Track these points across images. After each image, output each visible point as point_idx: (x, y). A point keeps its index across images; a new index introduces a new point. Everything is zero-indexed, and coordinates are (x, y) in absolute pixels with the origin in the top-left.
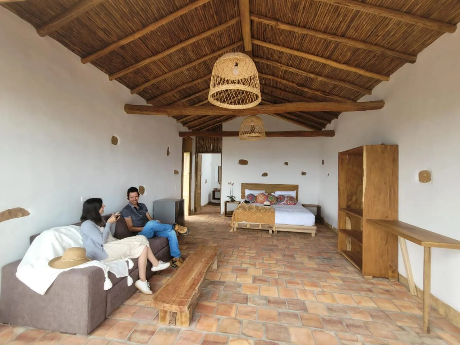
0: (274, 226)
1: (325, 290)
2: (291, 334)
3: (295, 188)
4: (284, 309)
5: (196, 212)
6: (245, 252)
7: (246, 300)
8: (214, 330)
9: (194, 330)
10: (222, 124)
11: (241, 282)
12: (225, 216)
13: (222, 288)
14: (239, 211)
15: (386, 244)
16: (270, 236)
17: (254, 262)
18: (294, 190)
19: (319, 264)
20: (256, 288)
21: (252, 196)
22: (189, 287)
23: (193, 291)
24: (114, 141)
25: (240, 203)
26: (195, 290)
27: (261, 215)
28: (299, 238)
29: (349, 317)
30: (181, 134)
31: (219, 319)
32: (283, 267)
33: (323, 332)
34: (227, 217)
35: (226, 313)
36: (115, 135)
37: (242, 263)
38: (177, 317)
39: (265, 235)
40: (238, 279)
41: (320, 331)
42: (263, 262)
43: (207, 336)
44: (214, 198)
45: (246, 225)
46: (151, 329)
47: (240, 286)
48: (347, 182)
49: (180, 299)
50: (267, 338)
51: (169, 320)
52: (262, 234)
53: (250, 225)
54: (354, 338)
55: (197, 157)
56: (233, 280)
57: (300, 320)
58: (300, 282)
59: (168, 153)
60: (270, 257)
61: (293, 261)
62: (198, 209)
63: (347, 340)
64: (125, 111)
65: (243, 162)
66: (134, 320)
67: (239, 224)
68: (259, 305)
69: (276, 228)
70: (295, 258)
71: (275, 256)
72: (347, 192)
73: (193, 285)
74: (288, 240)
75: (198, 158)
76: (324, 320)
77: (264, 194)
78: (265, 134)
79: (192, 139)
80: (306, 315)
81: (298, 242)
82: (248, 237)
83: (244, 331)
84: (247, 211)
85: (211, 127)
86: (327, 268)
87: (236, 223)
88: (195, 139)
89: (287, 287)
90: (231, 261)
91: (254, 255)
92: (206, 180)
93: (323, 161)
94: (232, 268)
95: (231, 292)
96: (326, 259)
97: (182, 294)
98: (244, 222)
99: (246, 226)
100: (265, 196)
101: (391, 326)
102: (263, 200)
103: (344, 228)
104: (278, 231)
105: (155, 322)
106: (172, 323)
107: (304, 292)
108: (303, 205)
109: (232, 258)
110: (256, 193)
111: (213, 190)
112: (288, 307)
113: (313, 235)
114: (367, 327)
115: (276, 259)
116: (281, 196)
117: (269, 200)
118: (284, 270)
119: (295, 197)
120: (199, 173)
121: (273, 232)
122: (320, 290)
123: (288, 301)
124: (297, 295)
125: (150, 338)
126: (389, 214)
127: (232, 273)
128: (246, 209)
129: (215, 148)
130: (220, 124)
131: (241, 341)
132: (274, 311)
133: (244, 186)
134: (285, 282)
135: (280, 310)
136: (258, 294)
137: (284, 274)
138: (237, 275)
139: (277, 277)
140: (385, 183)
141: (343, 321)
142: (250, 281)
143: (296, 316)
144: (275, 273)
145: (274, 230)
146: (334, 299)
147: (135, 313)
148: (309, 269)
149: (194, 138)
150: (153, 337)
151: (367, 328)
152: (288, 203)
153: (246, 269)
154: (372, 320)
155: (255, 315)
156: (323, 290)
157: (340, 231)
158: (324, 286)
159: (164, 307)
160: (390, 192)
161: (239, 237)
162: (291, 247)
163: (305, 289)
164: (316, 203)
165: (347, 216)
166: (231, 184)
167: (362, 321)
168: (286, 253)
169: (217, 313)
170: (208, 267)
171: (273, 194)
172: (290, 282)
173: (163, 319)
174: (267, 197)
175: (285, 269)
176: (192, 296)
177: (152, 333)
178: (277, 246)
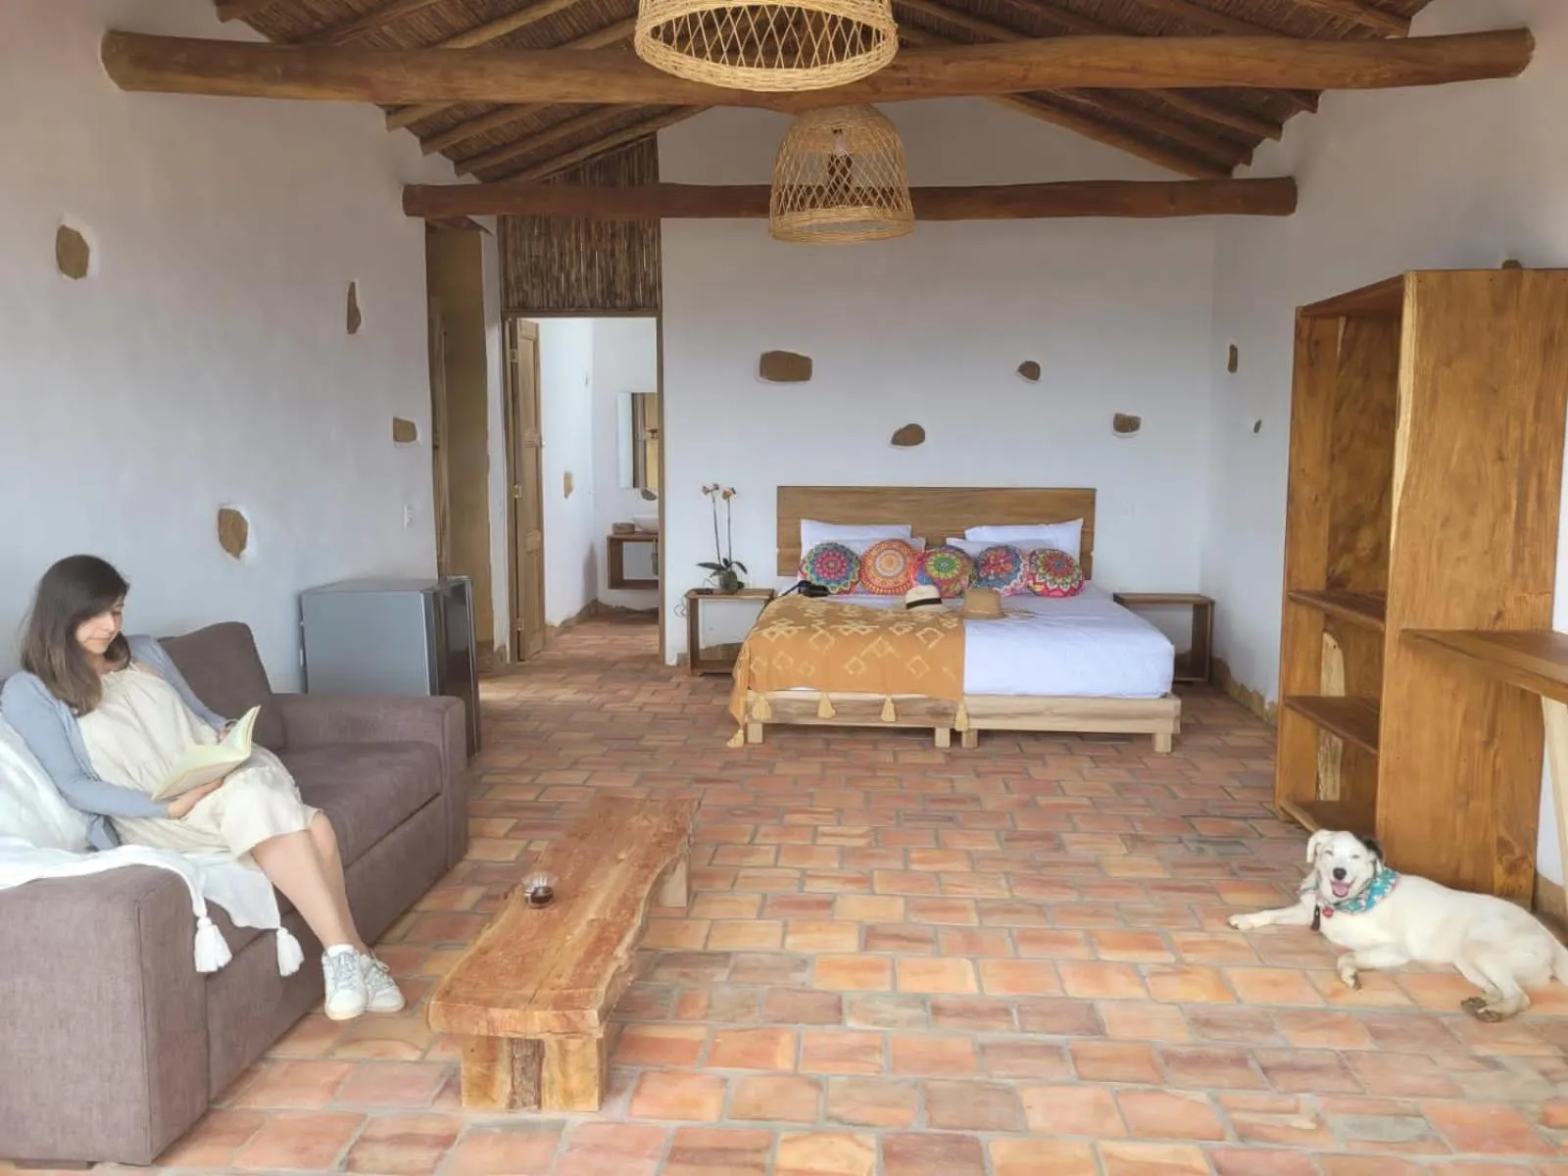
0: (961, 707)
1: (1190, 958)
2: (1029, 1107)
3: (1078, 504)
4: (1000, 1033)
5: (520, 660)
6: (815, 833)
7: (835, 1010)
8: (710, 1113)
9: (626, 1119)
10: (654, 133)
11: (808, 951)
12: (693, 675)
13: (721, 975)
14: (773, 634)
15: (1487, 745)
16: (940, 759)
17: (866, 871)
18: (1074, 519)
19: (1176, 865)
20: (877, 968)
21: (836, 557)
22: (586, 953)
23: (605, 961)
24: (71, 254)
25: (772, 595)
26: (616, 958)
27: (890, 649)
28: (1086, 765)
29: (1280, 1043)
30: (416, 199)
31: (724, 1081)
32: (1003, 882)
33: (1163, 1092)
34: (701, 680)
35: (756, 1057)
36: (72, 223)
37: (805, 876)
38: (545, 1074)
39: (912, 755)
40: (790, 940)
41: (1151, 1091)
42: (906, 869)
43: (681, 1133)
44: (617, 581)
45: (813, 708)
46: (432, 1128)
47: (803, 964)
48: (1333, 458)
49: (556, 991)
50: (931, 1123)
51: (508, 1089)
52: (895, 754)
53: (833, 704)
54: (1289, 1102)
55: (510, 341)
56: (772, 943)
57: (1071, 1063)
58: (1079, 935)
59: (353, 320)
60: (940, 844)
61: (1054, 857)
62: (533, 646)
63: (1257, 1111)
64: (112, 76)
65: (785, 368)
66: (342, 1106)
67: (772, 704)
68: (892, 1023)
69: (969, 716)
70: (1060, 847)
71: (961, 843)
72: (1333, 512)
73: (602, 942)
74: (1033, 771)
75: (520, 341)
76: (1171, 1058)
77: (903, 543)
78: (908, 205)
79: (479, 228)
80: (1093, 1045)
81: (1085, 779)
82: (824, 766)
83: (835, 1110)
84: (816, 631)
85: (588, 151)
86: (1215, 877)
87: (762, 698)
88: (494, 231)
89: (1020, 958)
90: (752, 872)
91: (861, 842)
92: (568, 478)
93: (1233, 350)
94: (757, 898)
95: (767, 987)
96: (1214, 843)
97: (559, 976)
98: (800, 693)
99: (815, 715)
100: (912, 551)
101: (1447, 1061)
102: (902, 579)
103: (1309, 693)
104: (984, 735)
105: (443, 1107)
106: (525, 1104)
107: (1095, 970)
108: (1118, 599)
109: (754, 861)
110: (857, 538)
111: (610, 532)
112: (1021, 1022)
113: (1162, 744)
114: (1345, 1068)
115: (969, 853)
116: (996, 548)
117: (935, 573)
118: (1007, 895)
119: (1076, 558)
120: (527, 435)
121: (955, 736)
122: (1170, 958)
123: (1020, 1005)
124: (1062, 981)
125: (439, 1158)
126: (1510, 604)
127: (759, 919)
128: (810, 621)
129: (620, 287)
130: (641, 131)
131: (825, 1140)
132: (957, 1039)
133: (795, 503)
134: (1009, 940)
135: (985, 1037)
136: (887, 988)
137: (1007, 909)
138: (786, 925)
139: (974, 922)
140: (1501, 458)
141: (1250, 1056)
142: (848, 943)
143: (1052, 1051)
144: (963, 909)
145: (960, 725)
146: (1224, 986)
147: (338, 1083)
148: (1125, 886)
149: (488, 222)
150: (450, 1152)
151: (1345, 1071)
152: (1038, 588)
153: (830, 898)
154: (1374, 1047)
155: (878, 1059)
156: (1181, 961)
157: (1287, 705)
158: (1189, 946)
159: (490, 1022)
160: (1522, 498)
161: (777, 771)
162: (1042, 800)
163: (1098, 960)
164: (1189, 584)
165: (1325, 630)
166: (719, 495)
167: (1332, 1053)
168: (1020, 829)
169: (713, 1060)
170: (653, 878)
171: (952, 541)
172: (1028, 938)
173: (483, 1088)
174: (921, 560)
175: (1010, 890)
176: (608, 977)
177: (446, 1141)
178: (976, 800)
